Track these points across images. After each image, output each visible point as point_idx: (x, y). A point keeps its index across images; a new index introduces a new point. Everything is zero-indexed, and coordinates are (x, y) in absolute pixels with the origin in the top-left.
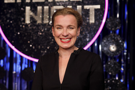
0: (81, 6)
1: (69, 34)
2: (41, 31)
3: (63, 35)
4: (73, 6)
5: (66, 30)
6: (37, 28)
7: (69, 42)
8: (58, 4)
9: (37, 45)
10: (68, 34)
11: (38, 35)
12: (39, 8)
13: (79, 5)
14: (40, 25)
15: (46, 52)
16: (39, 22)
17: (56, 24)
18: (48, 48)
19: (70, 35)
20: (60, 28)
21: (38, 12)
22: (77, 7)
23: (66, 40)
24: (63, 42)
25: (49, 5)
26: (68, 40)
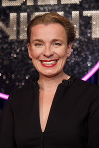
0: (78, 12)
1: (54, 53)
2: (15, 51)
3: (45, 56)
4: (65, 12)
5: (50, 48)
6: (9, 47)
7: (53, 65)
8: (42, 9)
9: (9, 74)
10: (52, 53)
11: (12, 58)
12: (13, 15)
13: (75, 9)
14: (14, 42)
15: (23, 84)
16: (13, 37)
17: (33, 38)
18: (27, 78)
19: (55, 55)
20: (40, 45)
21: (11, 22)
22: (71, 14)
23: (50, 63)
24: (44, 66)
25: (28, 10)
26: (52, 62)
